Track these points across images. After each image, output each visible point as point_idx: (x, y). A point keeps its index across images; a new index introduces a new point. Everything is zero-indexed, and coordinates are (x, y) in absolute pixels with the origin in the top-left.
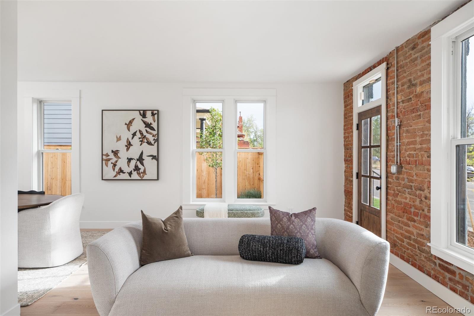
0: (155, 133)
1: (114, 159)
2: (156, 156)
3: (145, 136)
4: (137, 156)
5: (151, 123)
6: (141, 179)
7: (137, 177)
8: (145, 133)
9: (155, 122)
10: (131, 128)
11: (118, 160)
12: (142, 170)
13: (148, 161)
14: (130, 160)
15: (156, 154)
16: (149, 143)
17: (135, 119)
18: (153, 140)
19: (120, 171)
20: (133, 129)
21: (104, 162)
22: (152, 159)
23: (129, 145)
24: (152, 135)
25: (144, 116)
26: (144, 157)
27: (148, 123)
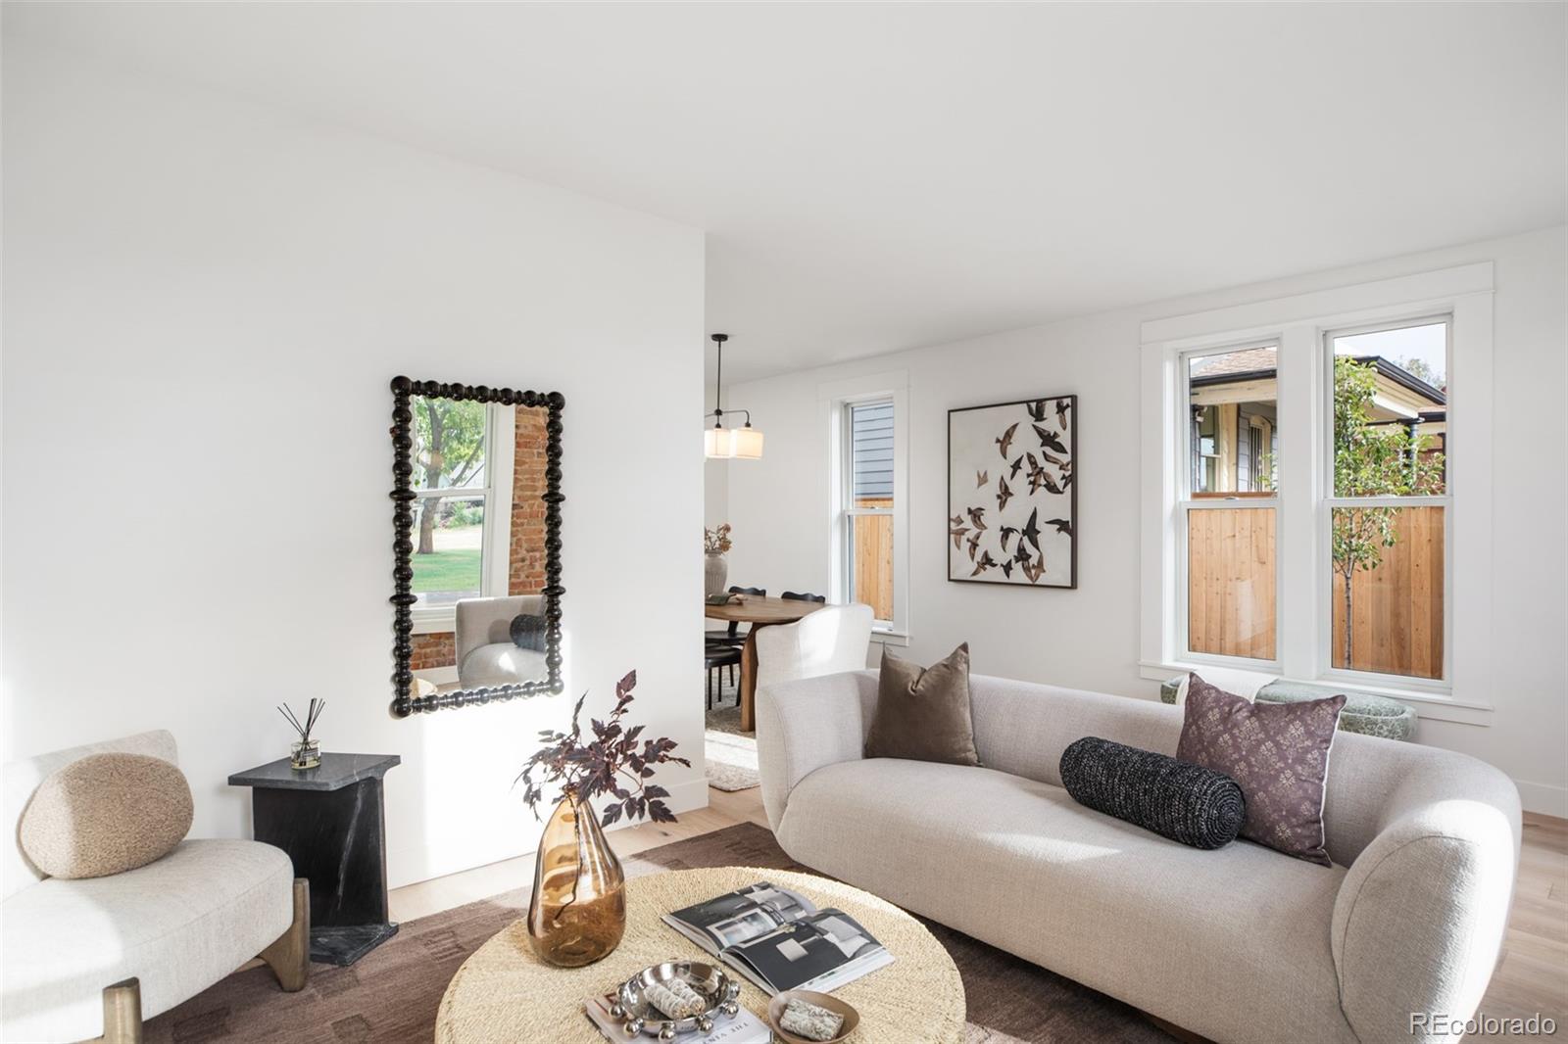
0: (1066, 458)
1: (975, 531)
2: (1068, 522)
3: (1042, 468)
4: (1021, 524)
5: (1055, 433)
6: (1031, 583)
7: (1023, 578)
8: (1041, 462)
9: (1064, 428)
10: (1010, 449)
11: (980, 533)
12: (1033, 561)
13: (1048, 535)
14: (1006, 532)
15: (1067, 517)
16: (1052, 488)
17: (1018, 427)
18: (1062, 479)
19: (984, 561)
20: (1015, 451)
21: (952, 536)
22: (1059, 530)
23: (1005, 493)
24: (1058, 466)
25: (1039, 415)
26: (1040, 525)
27: (1049, 434)
